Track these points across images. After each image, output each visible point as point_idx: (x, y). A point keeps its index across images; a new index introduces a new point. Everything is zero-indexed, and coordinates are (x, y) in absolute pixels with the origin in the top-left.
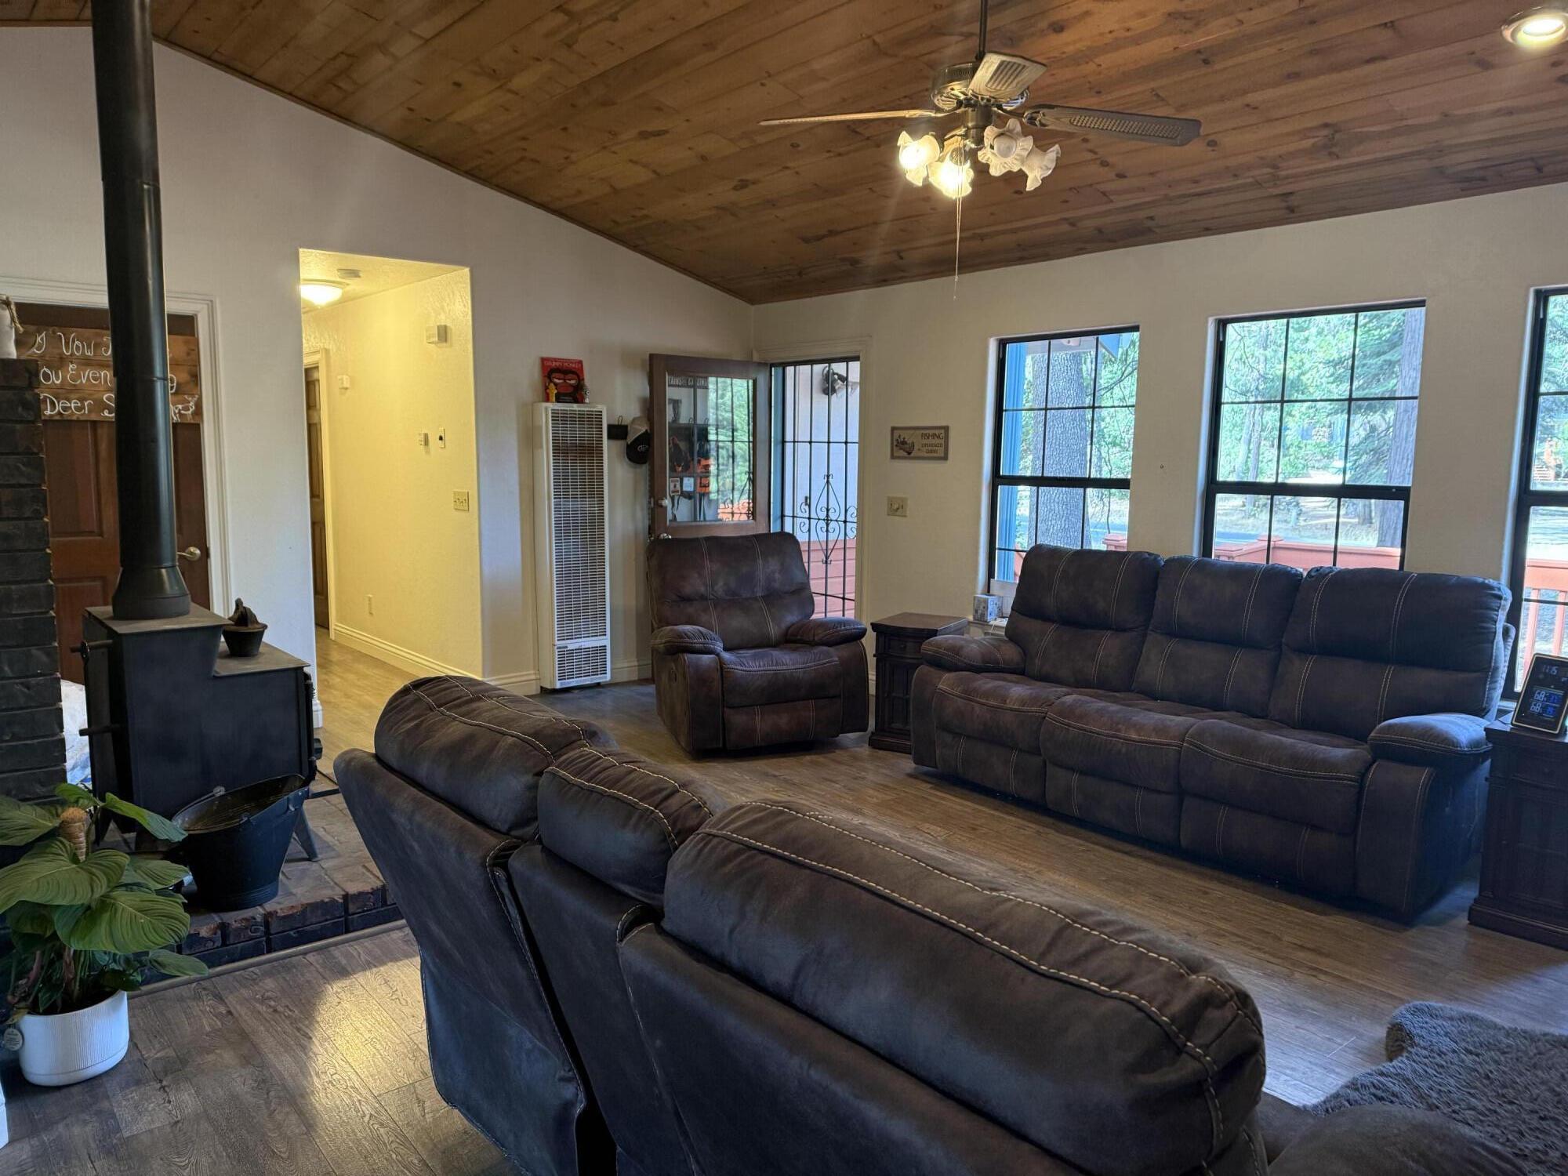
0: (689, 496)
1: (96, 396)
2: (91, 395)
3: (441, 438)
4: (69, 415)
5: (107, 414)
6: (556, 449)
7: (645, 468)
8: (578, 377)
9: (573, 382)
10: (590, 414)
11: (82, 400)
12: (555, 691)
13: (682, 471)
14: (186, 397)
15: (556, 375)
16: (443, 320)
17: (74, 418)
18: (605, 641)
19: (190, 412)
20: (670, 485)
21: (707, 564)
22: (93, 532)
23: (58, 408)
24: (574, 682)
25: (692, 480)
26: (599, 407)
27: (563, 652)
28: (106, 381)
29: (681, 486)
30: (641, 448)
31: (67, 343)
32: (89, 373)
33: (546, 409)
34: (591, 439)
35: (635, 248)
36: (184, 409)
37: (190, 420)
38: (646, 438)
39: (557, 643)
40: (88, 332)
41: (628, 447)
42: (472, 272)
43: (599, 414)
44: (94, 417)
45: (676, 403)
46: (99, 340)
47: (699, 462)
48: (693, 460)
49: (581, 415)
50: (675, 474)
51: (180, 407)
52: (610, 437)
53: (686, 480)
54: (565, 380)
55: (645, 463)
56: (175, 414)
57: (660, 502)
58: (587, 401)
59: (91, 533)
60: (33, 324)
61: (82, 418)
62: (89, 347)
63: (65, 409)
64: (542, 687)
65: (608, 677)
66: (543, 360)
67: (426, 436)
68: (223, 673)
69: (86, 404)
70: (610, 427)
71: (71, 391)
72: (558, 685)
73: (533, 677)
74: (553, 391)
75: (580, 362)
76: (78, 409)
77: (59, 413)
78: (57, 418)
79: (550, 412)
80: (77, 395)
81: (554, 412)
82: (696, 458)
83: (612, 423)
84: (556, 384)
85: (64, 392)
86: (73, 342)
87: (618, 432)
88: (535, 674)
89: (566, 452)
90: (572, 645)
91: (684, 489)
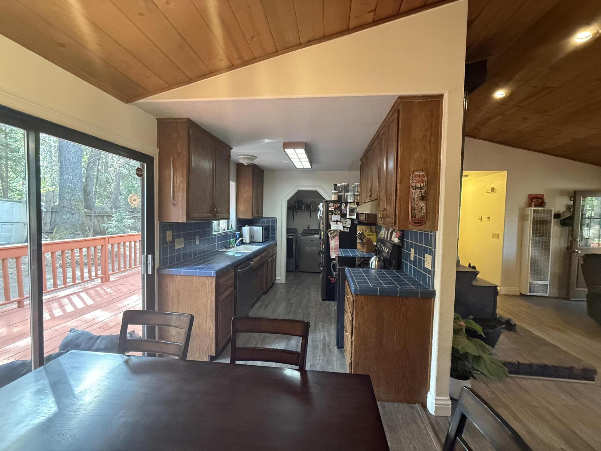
3: (488, 218)
6: (534, 222)
7: (567, 228)
8: (542, 199)
9: (540, 201)
10: (548, 211)
12: (526, 296)
15: (534, 199)
16: (492, 186)
18: (547, 283)
24: (535, 294)
26: (551, 208)
27: (531, 284)
30: (566, 222)
33: (531, 209)
34: (547, 218)
39: (529, 281)
41: (561, 221)
42: (507, 172)
43: (551, 210)
49: (544, 211)
52: (554, 218)
54: (537, 200)
55: (566, 226)
57: (575, 239)
58: (546, 206)
64: (521, 293)
65: (548, 295)
66: (529, 195)
67: (482, 217)
68: (475, 285)
70: (554, 214)
72: (529, 294)
73: (517, 290)
74: (533, 204)
75: (543, 195)
81: (534, 210)
83: (555, 213)
84: (534, 202)
87: (557, 216)
88: (519, 289)
89: (537, 223)
90: (535, 282)
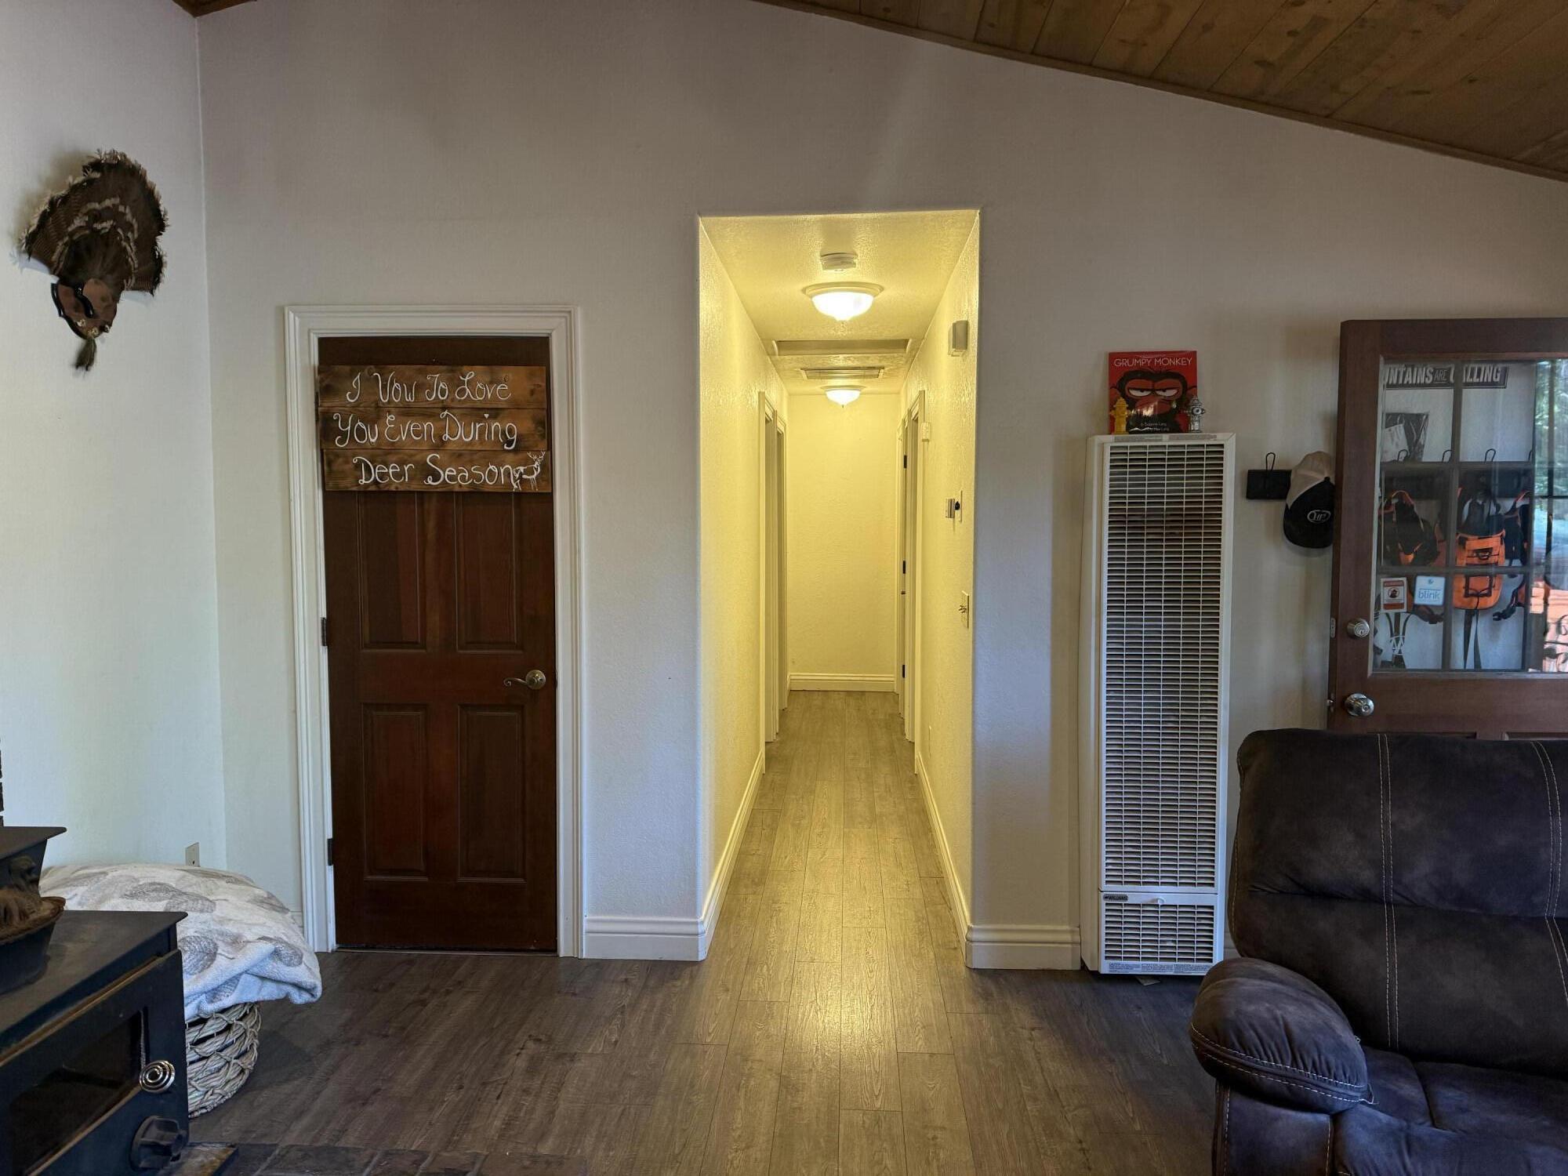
0: (1428, 614)
1: (418, 457)
2: (411, 456)
4: (387, 485)
5: (430, 482)
6: (1117, 521)
7: (1323, 559)
8: (1185, 383)
9: (1172, 393)
10: (1196, 453)
11: (402, 463)
13: (1413, 563)
14: (529, 454)
15: (1137, 381)
17: (393, 488)
18: (1217, 897)
19: (534, 476)
20: (1380, 588)
21: (1387, 813)
22: (417, 643)
23: (374, 475)
24: (1137, 967)
25: (1439, 583)
26: (1220, 438)
28: (429, 436)
29: (1411, 591)
30: (1314, 516)
31: (384, 387)
32: (411, 425)
33: (1102, 446)
34: (1194, 500)
35: (1328, 119)
36: (527, 472)
37: (533, 488)
38: (1326, 495)
39: (1104, 887)
40: (408, 370)
41: (1288, 512)
42: (981, 217)
43: (1218, 451)
44: (415, 487)
45: (1414, 424)
46: (421, 379)
47: (1462, 542)
48: (1446, 538)
49: (1176, 453)
50: (1395, 569)
51: (522, 469)
52: (1243, 495)
53: (1422, 582)
54: (1153, 391)
55: (1324, 545)
56: (515, 481)
57: (1350, 626)
58: (1196, 426)
59: (414, 644)
60: (347, 364)
61: (401, 489)
62: (410, 390)
63: (382, 476)
66: (1113, 357)
69: (406, 469)
71: (388, 453)
72: (1105, 968)
73: (1068, 937)
74: (1125, 414)
75: (1193, 355)
76: (397, 476)
77: (375, 481)
78: (373, 488)
79: (1108, 451)
80: (395, 458)
81: (1119, 452)
82: (1454, 537)
84: (1132, 400)
85: (383, 453)
86: (392, 384)
87: (1268, 485)
88: (1072, 932)
89: (1137, 528)
90: (1138, 895)
91: (1418, 601)
